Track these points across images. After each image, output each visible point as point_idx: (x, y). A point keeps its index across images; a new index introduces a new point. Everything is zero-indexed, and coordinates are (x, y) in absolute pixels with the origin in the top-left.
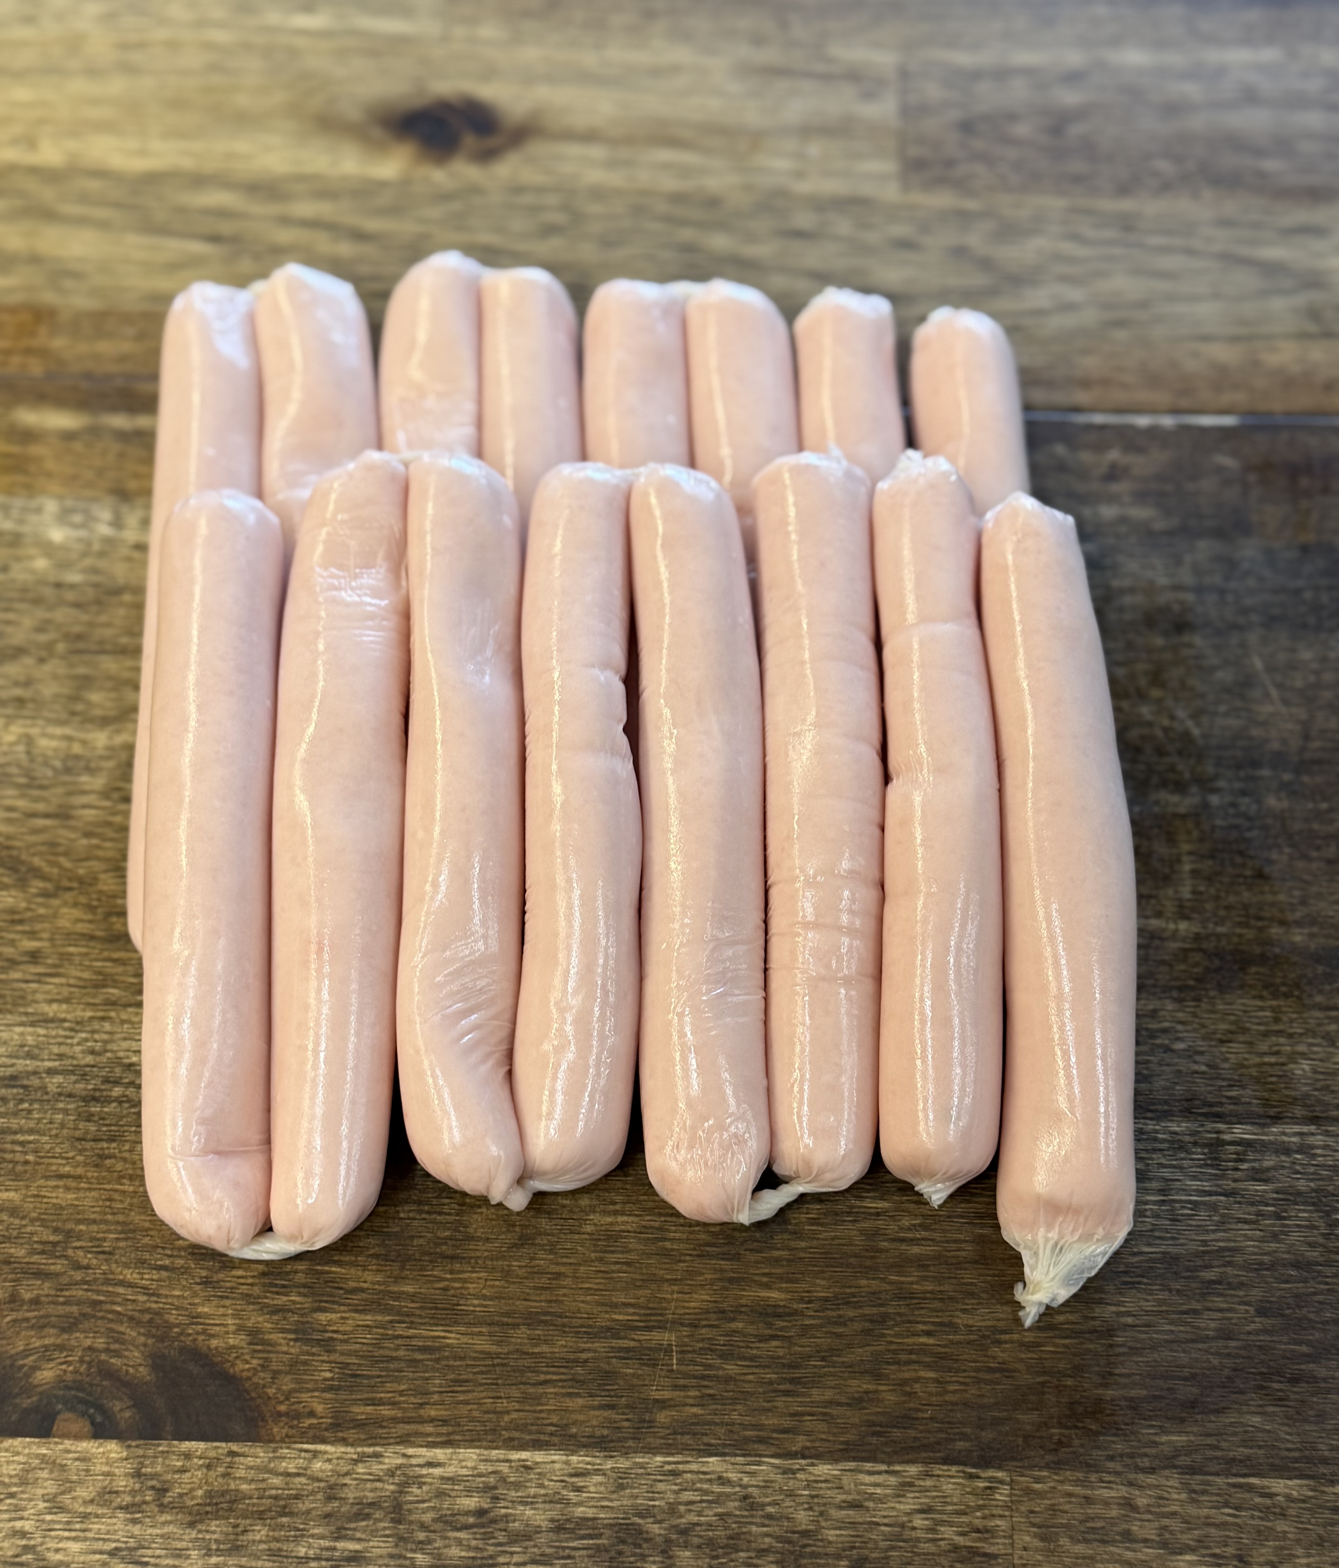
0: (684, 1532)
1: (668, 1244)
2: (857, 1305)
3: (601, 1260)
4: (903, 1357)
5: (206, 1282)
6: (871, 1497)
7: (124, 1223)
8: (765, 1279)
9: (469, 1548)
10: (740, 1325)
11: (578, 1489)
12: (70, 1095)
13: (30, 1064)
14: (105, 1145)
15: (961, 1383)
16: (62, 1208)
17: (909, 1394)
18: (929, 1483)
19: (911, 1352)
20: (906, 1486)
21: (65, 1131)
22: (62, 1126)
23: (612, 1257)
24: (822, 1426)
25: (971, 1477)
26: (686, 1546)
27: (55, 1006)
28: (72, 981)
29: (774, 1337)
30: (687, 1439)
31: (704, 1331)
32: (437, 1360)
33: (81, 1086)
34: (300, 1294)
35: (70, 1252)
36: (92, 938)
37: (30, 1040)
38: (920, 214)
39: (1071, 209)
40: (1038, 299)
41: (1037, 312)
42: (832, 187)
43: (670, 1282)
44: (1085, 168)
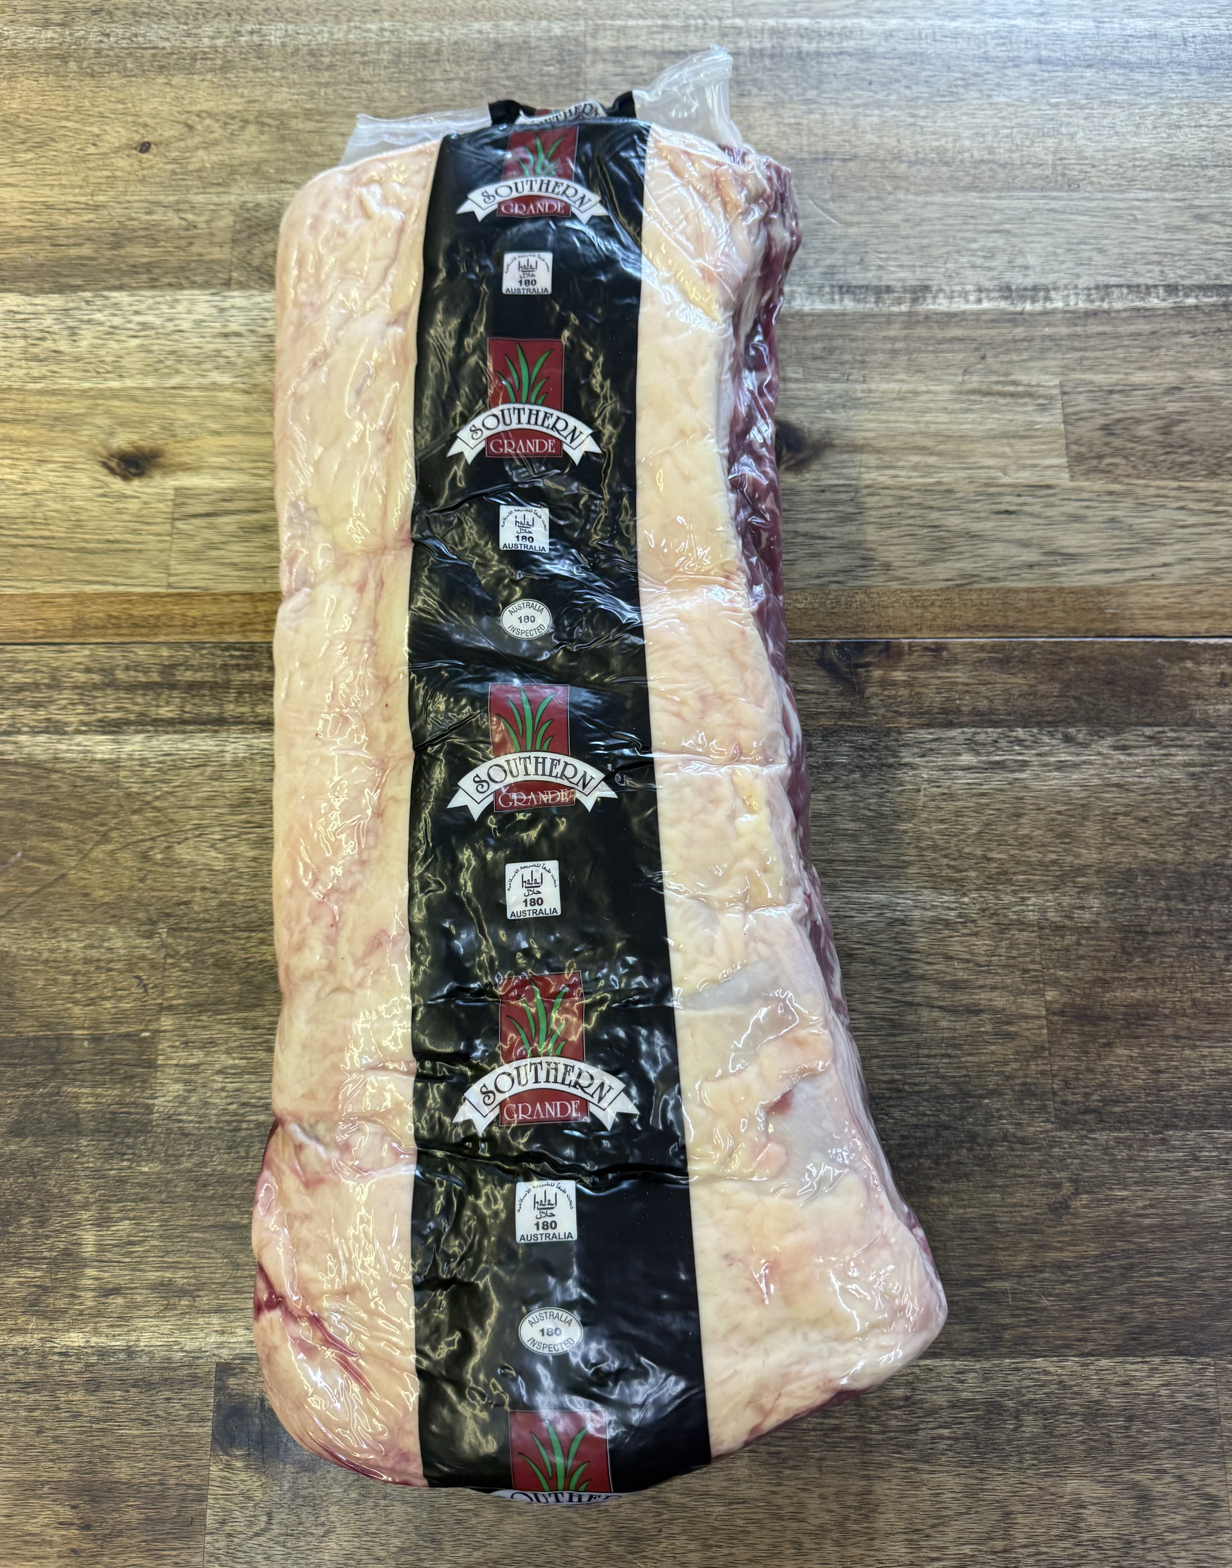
0: (1025, 1405)
1: (998, 1226)
2: (1115, 1259)
3: (960, 1238)
4: (1147, 1290)
6: (1134, 1378)
8: (1058, 1245)
9: (902, 1420)
10: (1046, 1275)
11: (962, 1382)
15: (1180, 1305)
17: (1151, 1313)
18: (1167, 1367)
19: (1150, 1287)
20: (1153, 1370)
23: (965, 1235)
24: (1102, 1336)
25: (1192, 1362)
26: (1029, 1414)
29: (1068, 1282)
30: (1022, 1348)
31: (1024, 1280)
38: (1085, 495)
39: (1180, 488)
40: (1165, 555)
41: (1165, 565)
42: (1025, 477)
43: (1003, 1249)
44: (1187, 458)
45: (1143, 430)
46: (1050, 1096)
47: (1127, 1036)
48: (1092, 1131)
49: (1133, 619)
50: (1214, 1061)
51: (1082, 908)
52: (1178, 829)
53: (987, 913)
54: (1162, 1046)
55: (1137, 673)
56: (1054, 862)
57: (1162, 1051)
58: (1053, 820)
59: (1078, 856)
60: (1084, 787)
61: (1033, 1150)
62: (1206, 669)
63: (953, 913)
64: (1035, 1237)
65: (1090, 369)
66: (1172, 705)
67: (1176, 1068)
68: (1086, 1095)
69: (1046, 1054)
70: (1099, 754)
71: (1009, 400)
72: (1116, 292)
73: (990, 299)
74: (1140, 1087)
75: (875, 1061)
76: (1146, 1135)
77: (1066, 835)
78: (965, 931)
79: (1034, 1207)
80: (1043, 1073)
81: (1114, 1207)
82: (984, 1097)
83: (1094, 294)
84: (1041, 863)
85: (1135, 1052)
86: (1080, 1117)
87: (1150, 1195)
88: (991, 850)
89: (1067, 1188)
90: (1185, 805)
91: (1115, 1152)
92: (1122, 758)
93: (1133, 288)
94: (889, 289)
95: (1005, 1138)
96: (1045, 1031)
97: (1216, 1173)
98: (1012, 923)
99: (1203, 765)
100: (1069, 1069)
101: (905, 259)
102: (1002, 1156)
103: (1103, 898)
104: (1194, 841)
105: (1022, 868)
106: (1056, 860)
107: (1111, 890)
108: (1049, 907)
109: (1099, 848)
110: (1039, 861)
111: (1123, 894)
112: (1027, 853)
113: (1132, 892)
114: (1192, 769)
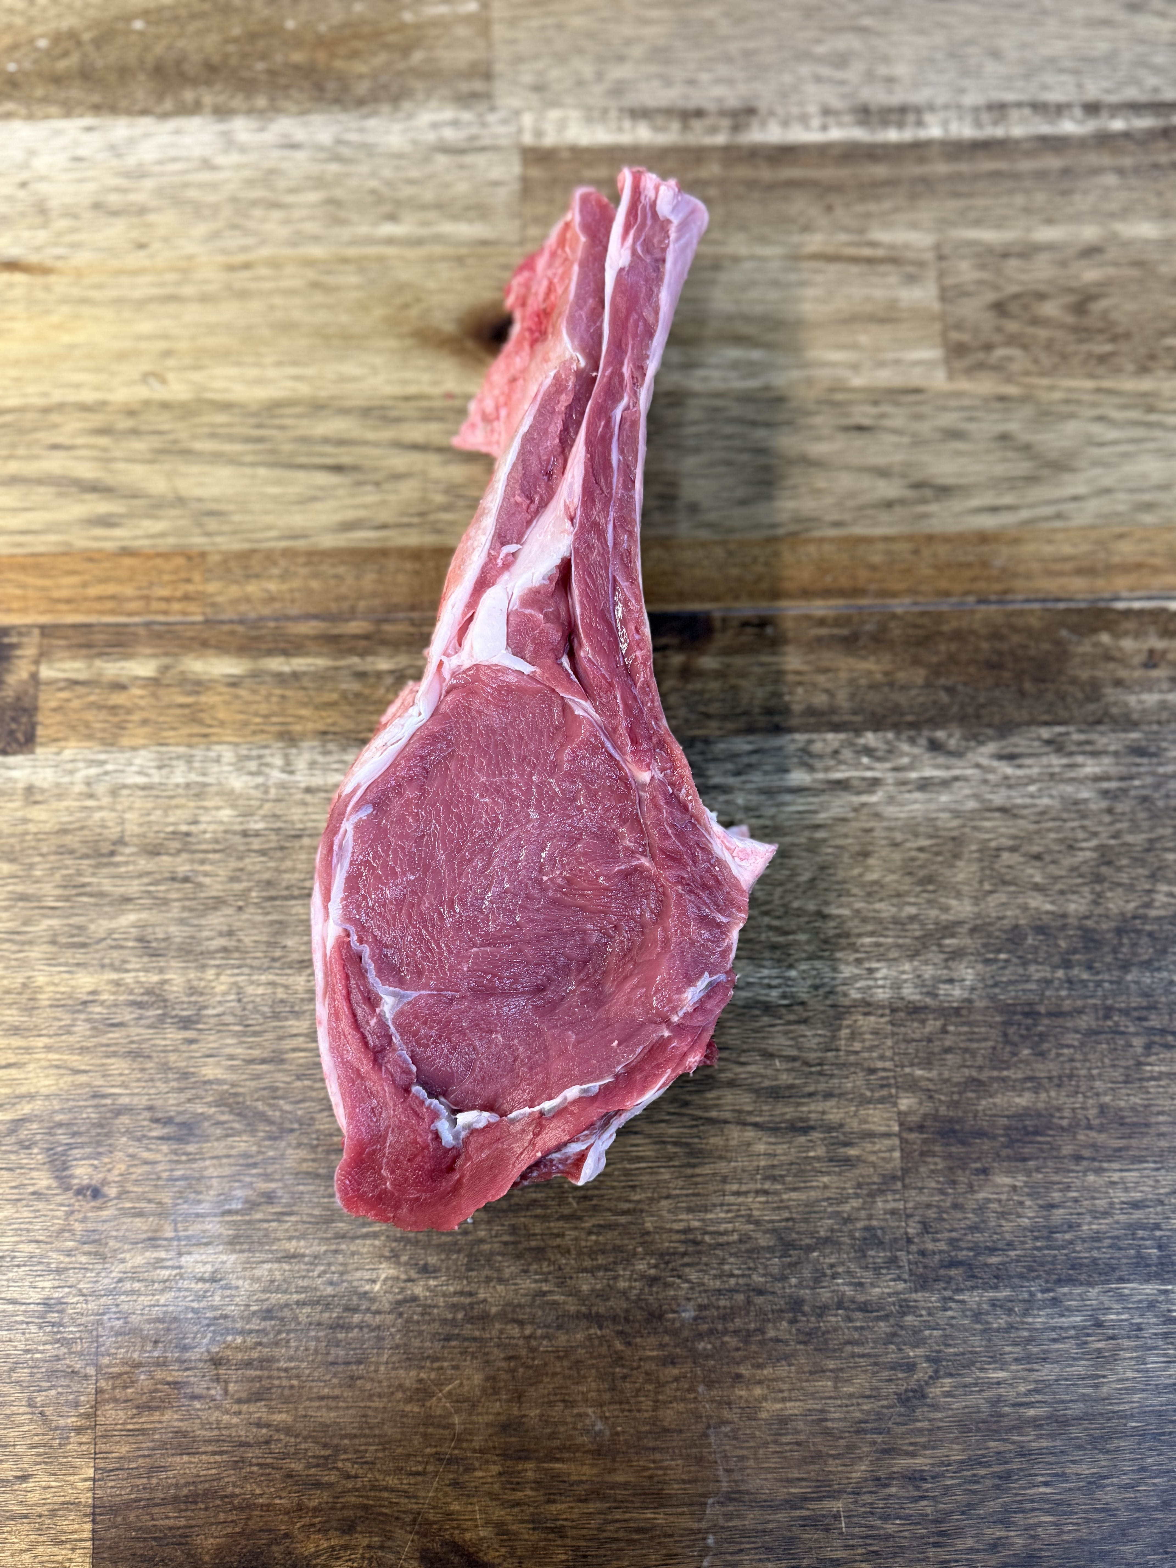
1: (830, 1424)
2: (987, 1465)
3: (776, 1442)
4: (1029, 1506)
5: (455, 1484)
7: (380, 1436)
8: (911, 1448)
10: (894, 1490)
12: (319, 1324)
13: (281, 1298)
14: (354, 1367)
15: (1074, 1524)
16: (328, 1426)
17: (1033, 1537)
19: (1033, 1501)
21: (319, 1357)
22: (316, 1351)
23: (784, 1439)
27: (294, 1243)
28: (305, 1218)
29: (923, 1498)
31: (864, 1497)
32: (652, 1538)
33: (326, 1315)
34: (532, 1489)
35: (340, 1465)
36: (317, 1176)
37: (278, 1275)
38: (966, 402)
39: (1098, 390)
40: (1075, 485)
41: (1075, 498)
42: (885, 377)
43: (834, 1457)
44: (1108, 348)
45: (1050, 309)
46: (903, 1243)
47: (1009, 1158)
48: (959, 1290)
49: (1028, 576)
50: (1126, 1190)
51: (951, 981)
52: (1084, 869)
53: (821, 991)
54: (1057, 1171)
55: (1032, 652)
56: (912, 918)
57: (1056, 1178)
58: (913, 859)
59: (945, 909)
60: (956, 814)
61: (878, 1319)
62: (1128, 644)
63: (775, 993)
64: (879, 1439)
65: (977, 223)
66: (1080, 696)
67: (1076, 1200)
68: (952, 1242)
69: (899, 1185)
70: (978, 766)
71: (864, 268)
72: (1014, 114)
73: (840, 125)
74: (1025, 1229)
75: (664, 1203)
76: (1032, 1294)
77: (930, 879)
78: (792, 1017)
79: (877, 1398)
80: (893, 1212)
81: (986, 1394)
82: (810, 1249)
83: (985, 117)
84: (896, 921)
85: (1020, 1180)
86: (942, 1272)
87: (1035, 1375)
88: (828, 903)
89: (925, 1369)
90: (1095, 834)
91: (990, 1318)
92: (1009, 771)
93: (1039, 108)
94: (699, 113)
95: (840, 1305)
96: (897, 1154)
97: (1126, 1343)
98: (855, 1004)
99: (1122, 779)
100: (929, 1206)
101: (723, 70)
102: (835, 1330)
103: (980, 967)
104: (1106, 885)
105: (870, 928)
106: (917, 915)
107: (991, 956)
108: (906, 981)
109: (976, 898)
110: (893, 917)
111: (1007, 961)
112: (877, 906)
113: (1020, 957)
114: (1105, 785)
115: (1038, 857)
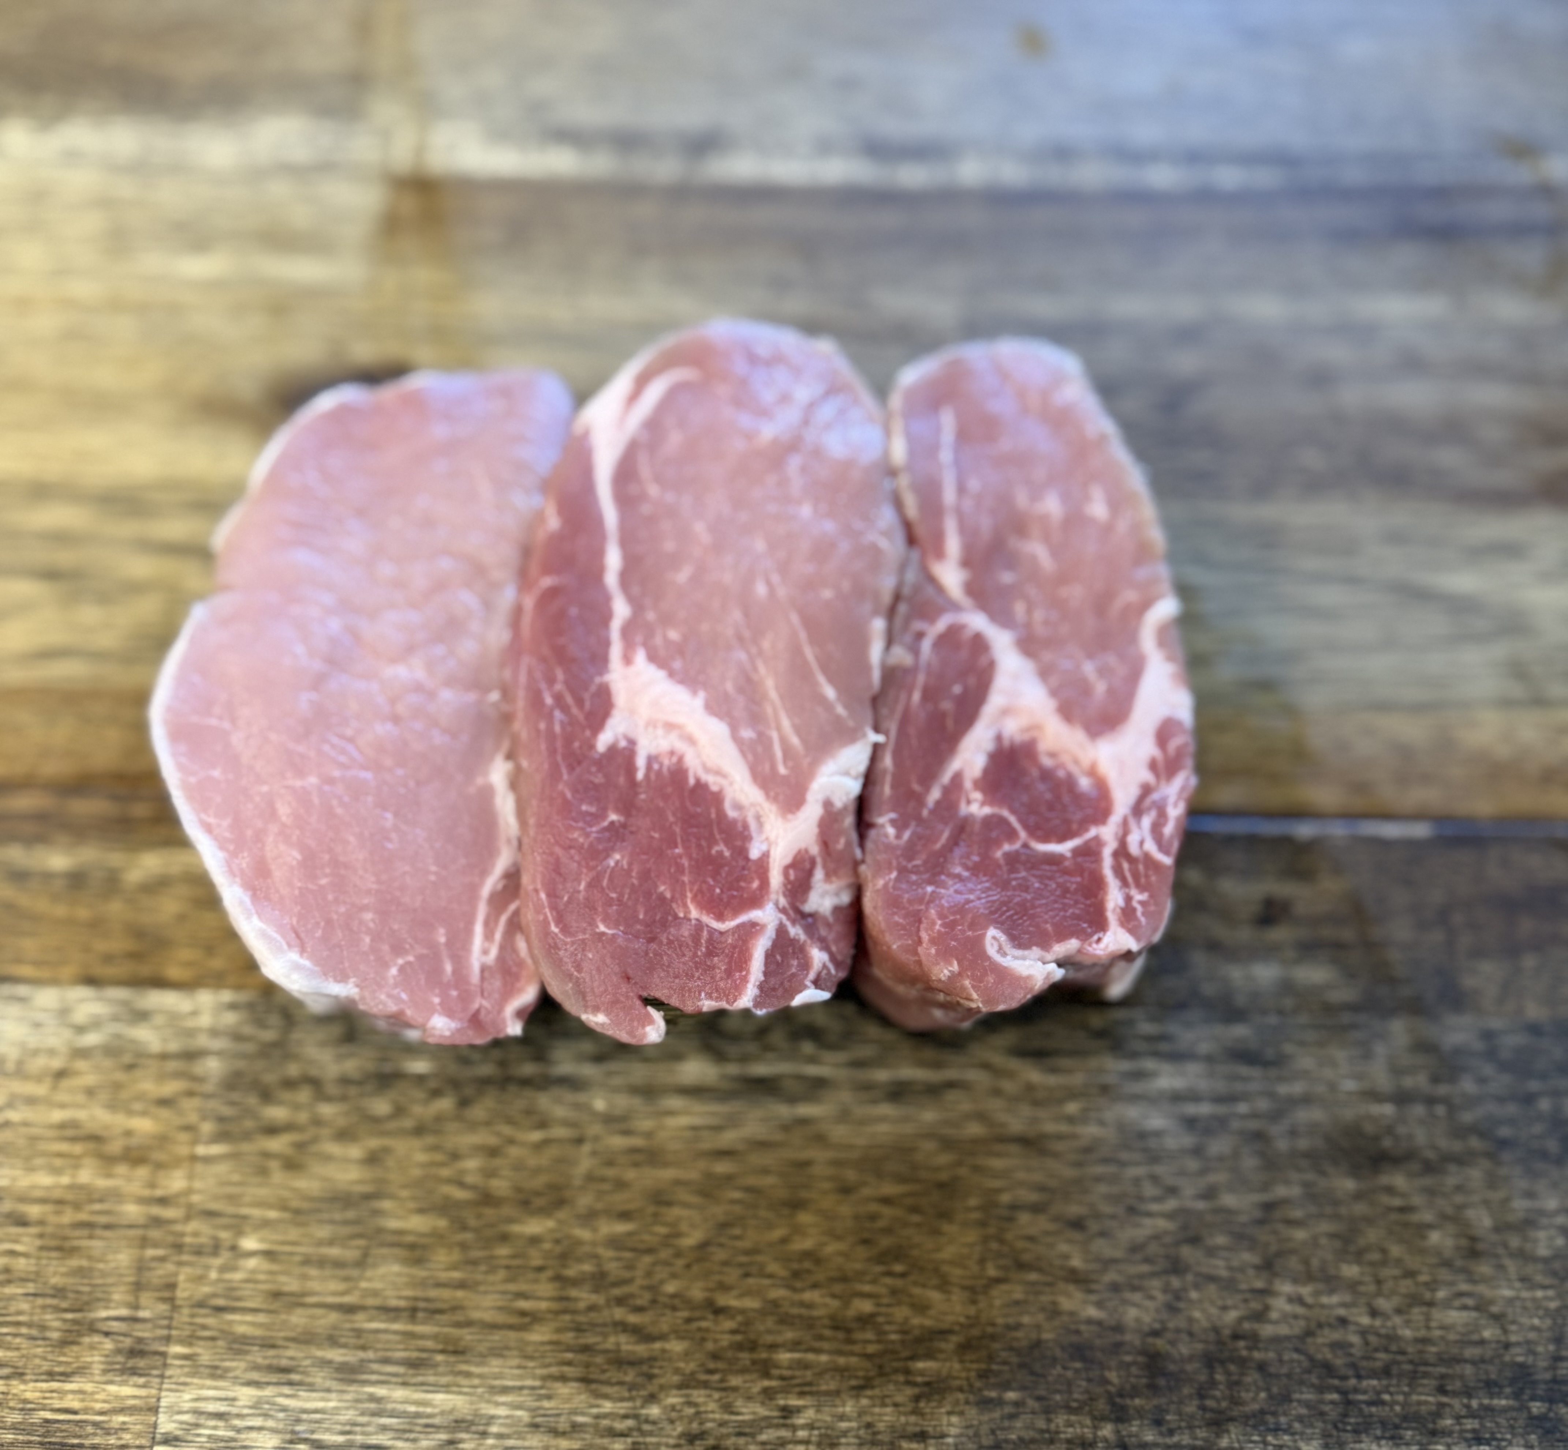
52: (1153, 1249)
56: (865, 1320)
58: (873, 1217)
59: (921, 1308)
60: (948, 1144)
62: (1231, 887)
70: (986, 1066)
77: (897, 1254)
84: (837, 1324)
88: (724, 1287)
90: (1172, 1191)
92: (1036, 1077)
99: (1219, 1099)
103: (972, 1412)
104: (1190, 1278)
105: (789, 1335)
106: (872, 1316)
107: (993, 1394)
108: (845, 1433)
109: (972, 1289)
110: (832, 1318)
111: (1017, 1404)
112: (808, 1296)
113: (1039, 1399)
114: (1191, 1109)
115: (1077, 1224)
